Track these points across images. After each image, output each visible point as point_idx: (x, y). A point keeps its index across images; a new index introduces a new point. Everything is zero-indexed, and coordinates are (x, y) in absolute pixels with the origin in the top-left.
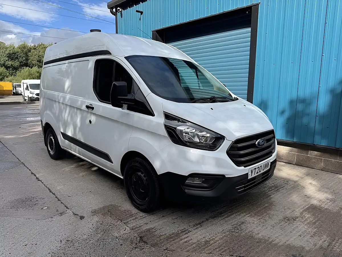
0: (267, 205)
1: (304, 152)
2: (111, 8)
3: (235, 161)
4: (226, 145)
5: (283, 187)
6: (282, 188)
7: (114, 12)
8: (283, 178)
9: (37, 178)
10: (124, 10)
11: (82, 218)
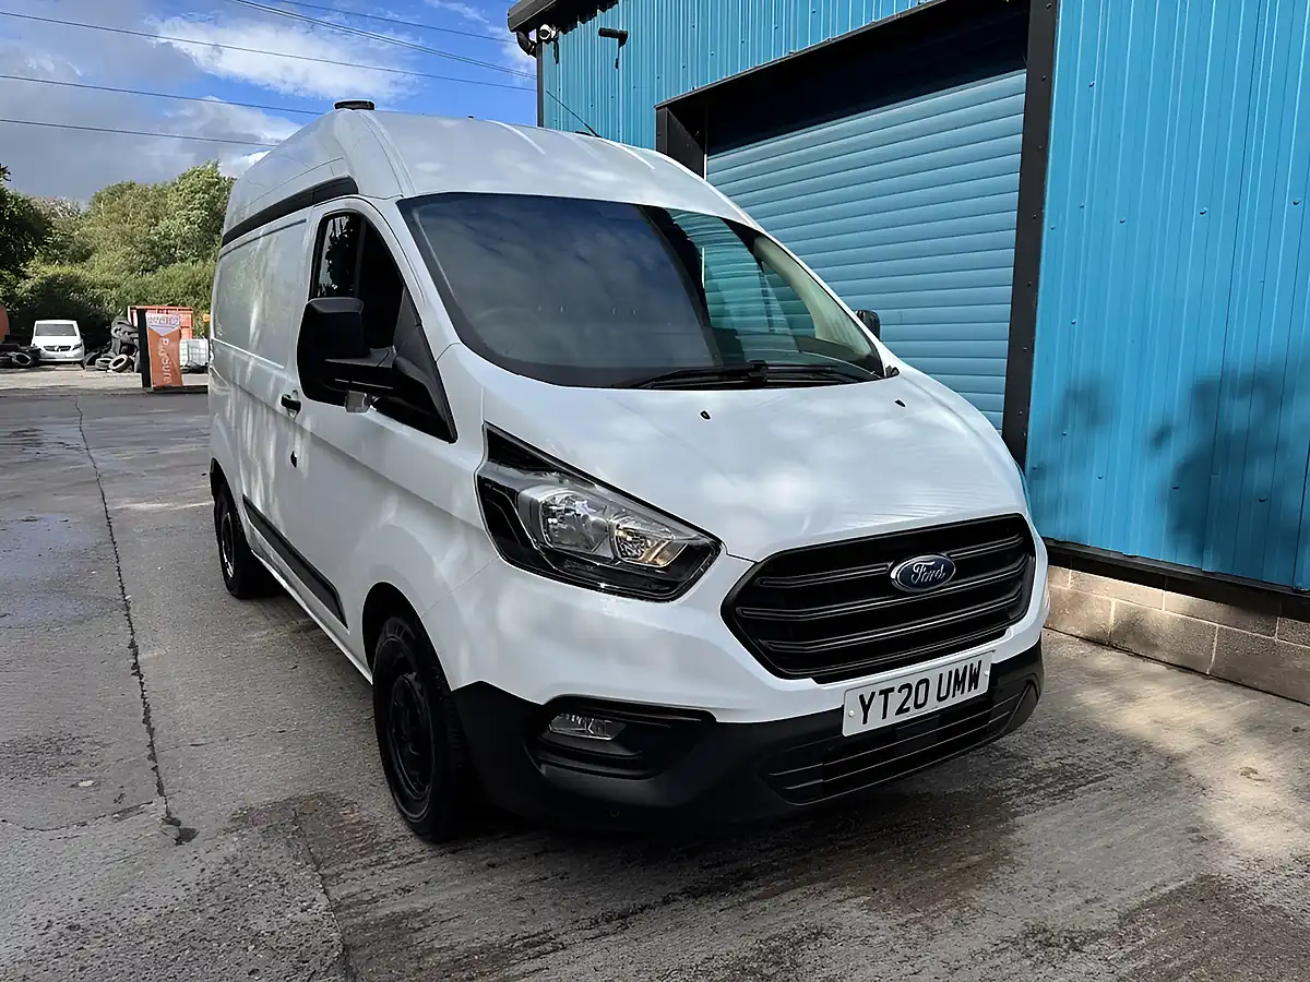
0: (976, 858)
1: (1251, 620)
2: (522, 29)
3: (767, 652)
4: (719, 579)
5: (1098, 779)
6: (1092, 782)
7: (533, 43)
8: (1119, 737)
9: (136, 666)
10: (565, 33)
11: (185, 836)
